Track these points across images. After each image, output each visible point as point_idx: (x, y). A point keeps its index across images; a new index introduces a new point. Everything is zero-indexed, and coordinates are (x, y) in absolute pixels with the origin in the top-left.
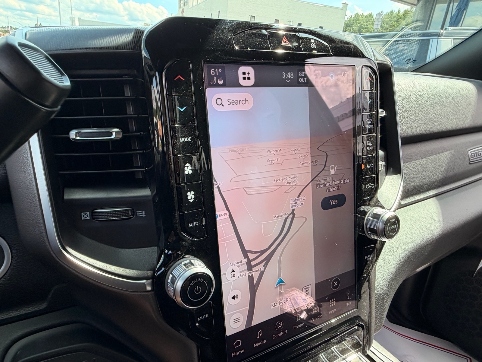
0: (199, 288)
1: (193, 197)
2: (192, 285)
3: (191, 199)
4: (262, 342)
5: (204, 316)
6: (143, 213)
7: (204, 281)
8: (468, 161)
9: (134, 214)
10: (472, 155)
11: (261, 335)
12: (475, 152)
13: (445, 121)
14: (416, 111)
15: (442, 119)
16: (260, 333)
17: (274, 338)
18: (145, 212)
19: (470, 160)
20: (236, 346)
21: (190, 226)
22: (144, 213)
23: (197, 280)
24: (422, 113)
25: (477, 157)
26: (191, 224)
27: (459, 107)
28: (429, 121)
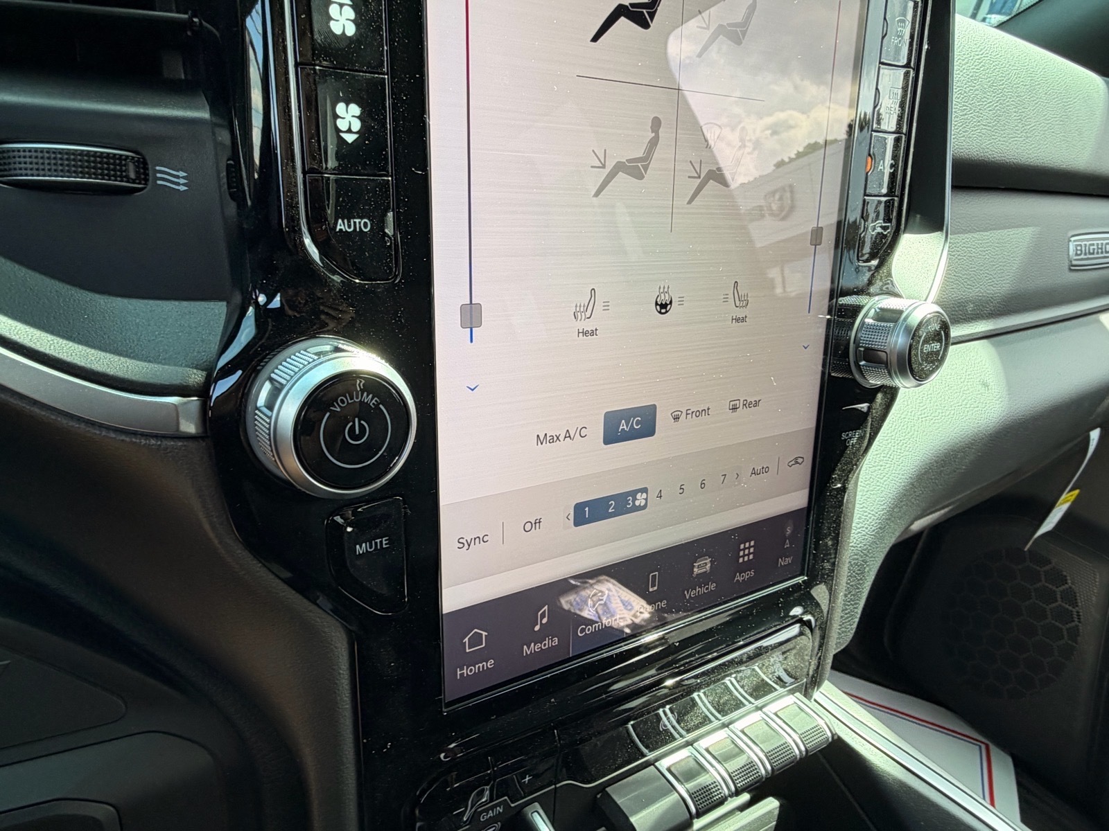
0: (360, 425)
1: (356, 126)
2: (339, 410)
3: (349, 131)
4: (547, 643)
5: (376, 543)
6: (178, 177)
7: (381, 406)
8: (1067, 263)
9: (146, 180)
10: (1077, 250)
11: (545, 621)
12: (1083, 243)
13: (1038, 138)
14: (977, 92)
15: (1032, 131)
16: (543, 616)
17: (581, 633)
18: (185, 174)
19: (1071, 261)
20: (469, 649)
21: (342, 227)
22: (183, 178)
23: (357, 398)
24: (991, 102)
25: (1085, 257)
26: (346, 221)
27: (1070, 112)
28: (1003, 128)
